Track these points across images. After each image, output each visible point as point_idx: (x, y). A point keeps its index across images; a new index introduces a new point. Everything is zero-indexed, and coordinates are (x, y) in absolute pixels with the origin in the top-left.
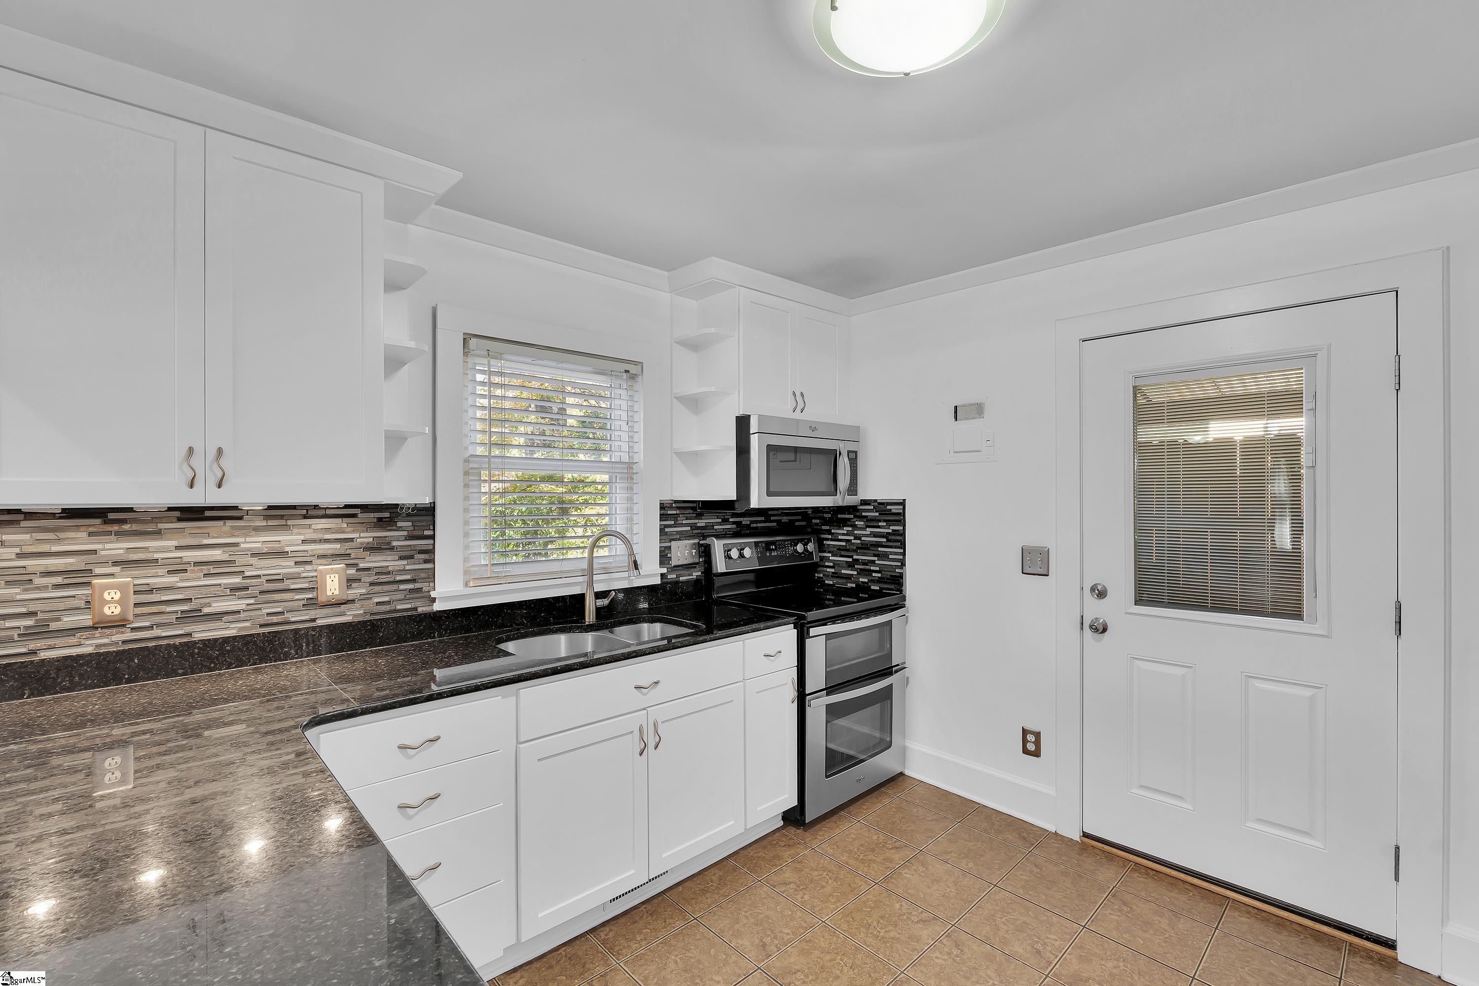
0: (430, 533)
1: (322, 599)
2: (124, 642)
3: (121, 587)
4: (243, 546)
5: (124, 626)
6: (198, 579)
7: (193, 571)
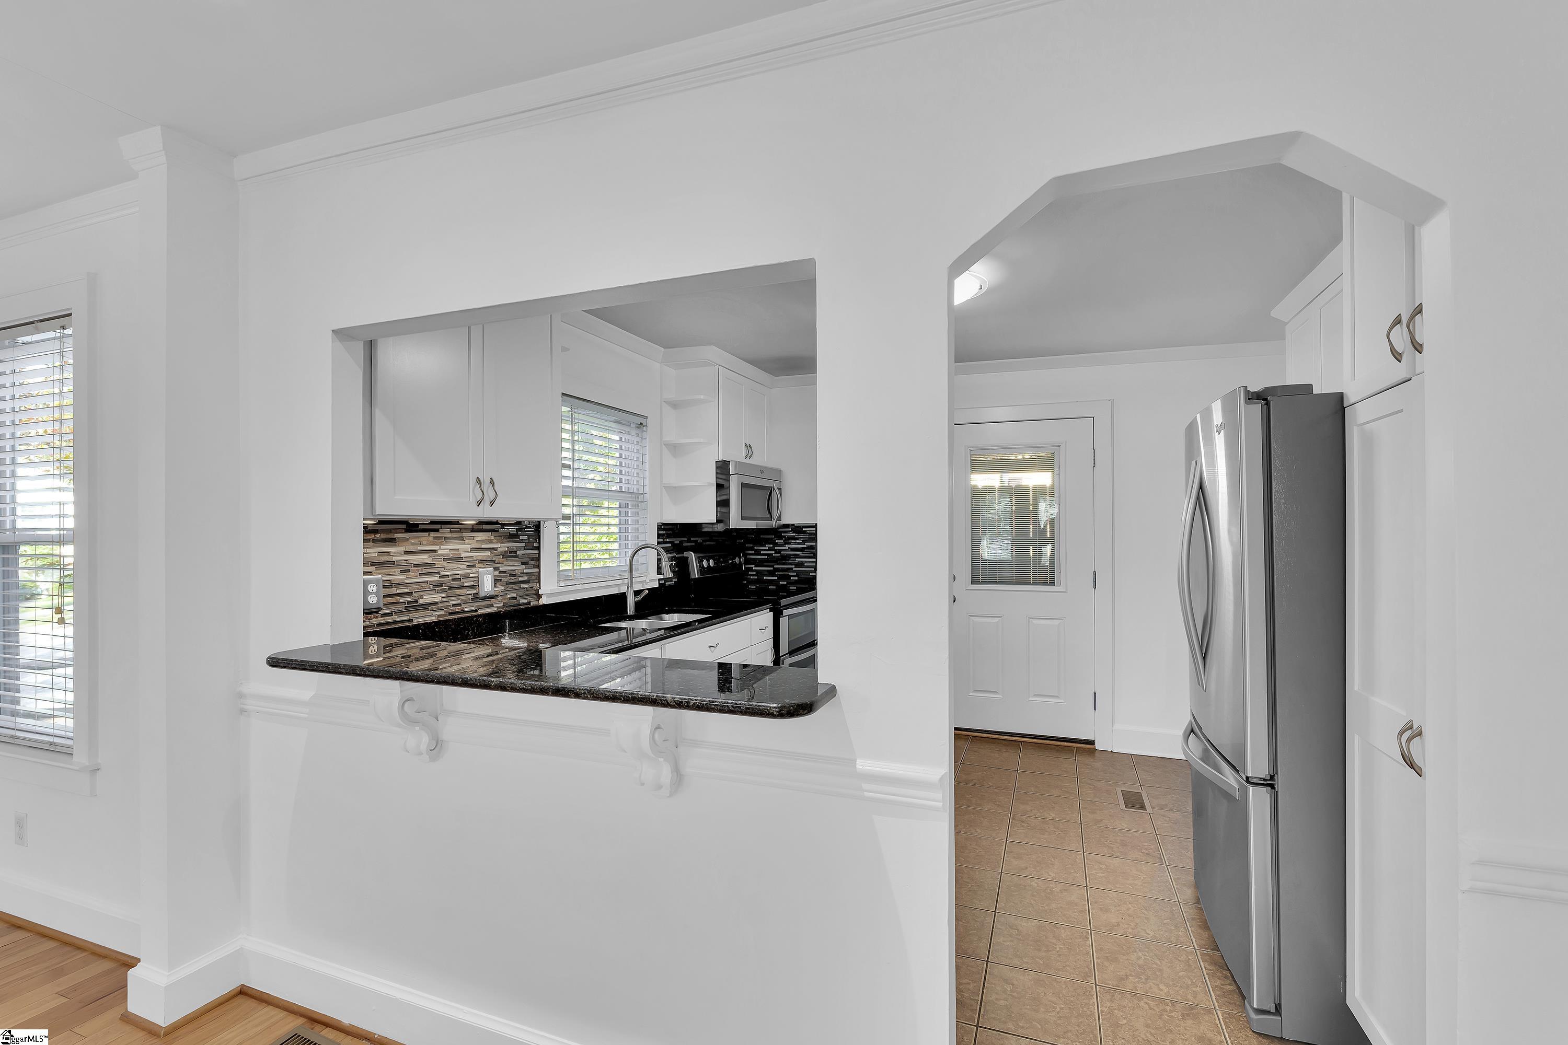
0: (536, 545)
1: (482, 594)
2: (379, 625)
3: (376, 582)
4: (439, 552)
5: (377, 612)
6: (415, 577)
7: (414, 571)
